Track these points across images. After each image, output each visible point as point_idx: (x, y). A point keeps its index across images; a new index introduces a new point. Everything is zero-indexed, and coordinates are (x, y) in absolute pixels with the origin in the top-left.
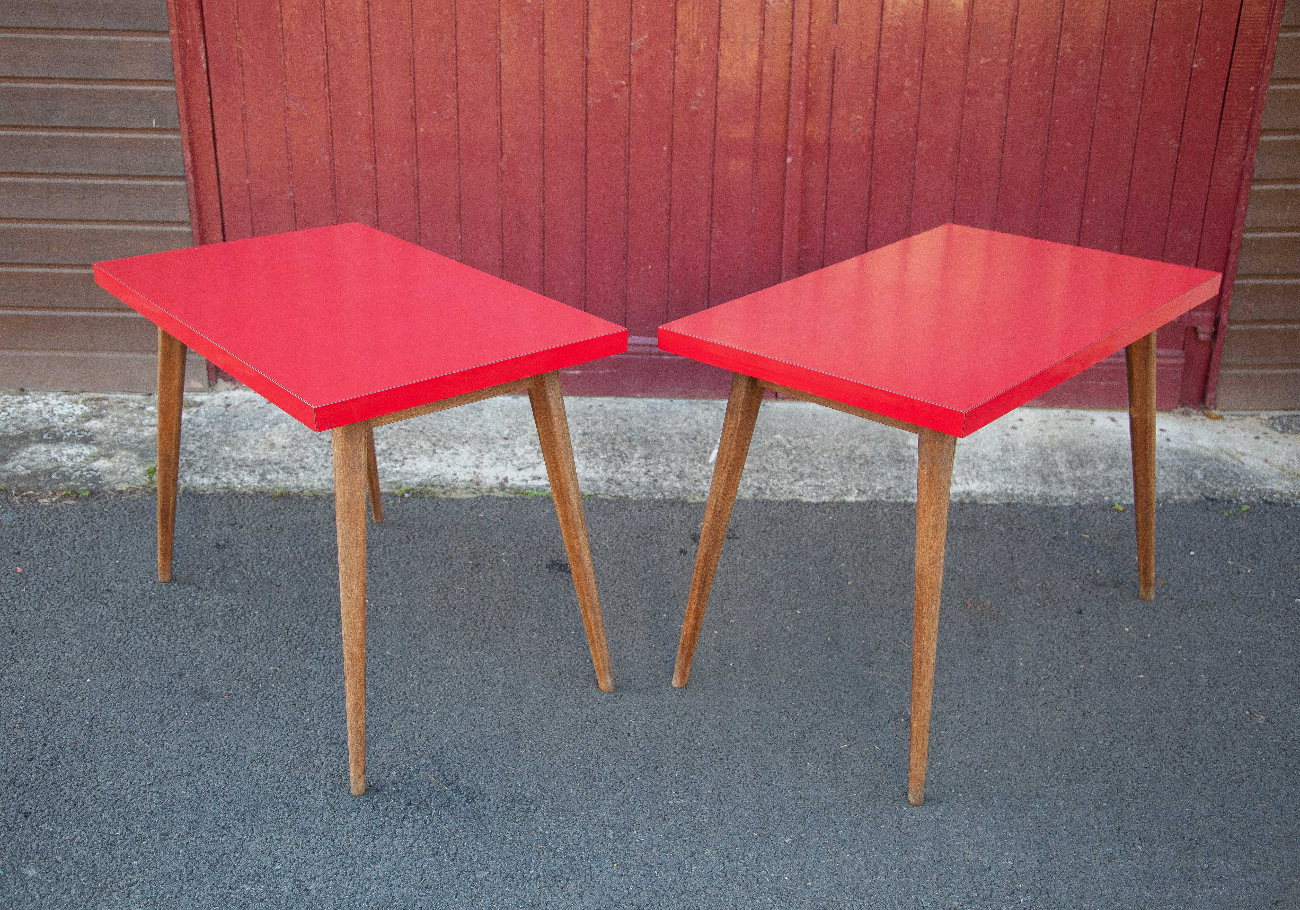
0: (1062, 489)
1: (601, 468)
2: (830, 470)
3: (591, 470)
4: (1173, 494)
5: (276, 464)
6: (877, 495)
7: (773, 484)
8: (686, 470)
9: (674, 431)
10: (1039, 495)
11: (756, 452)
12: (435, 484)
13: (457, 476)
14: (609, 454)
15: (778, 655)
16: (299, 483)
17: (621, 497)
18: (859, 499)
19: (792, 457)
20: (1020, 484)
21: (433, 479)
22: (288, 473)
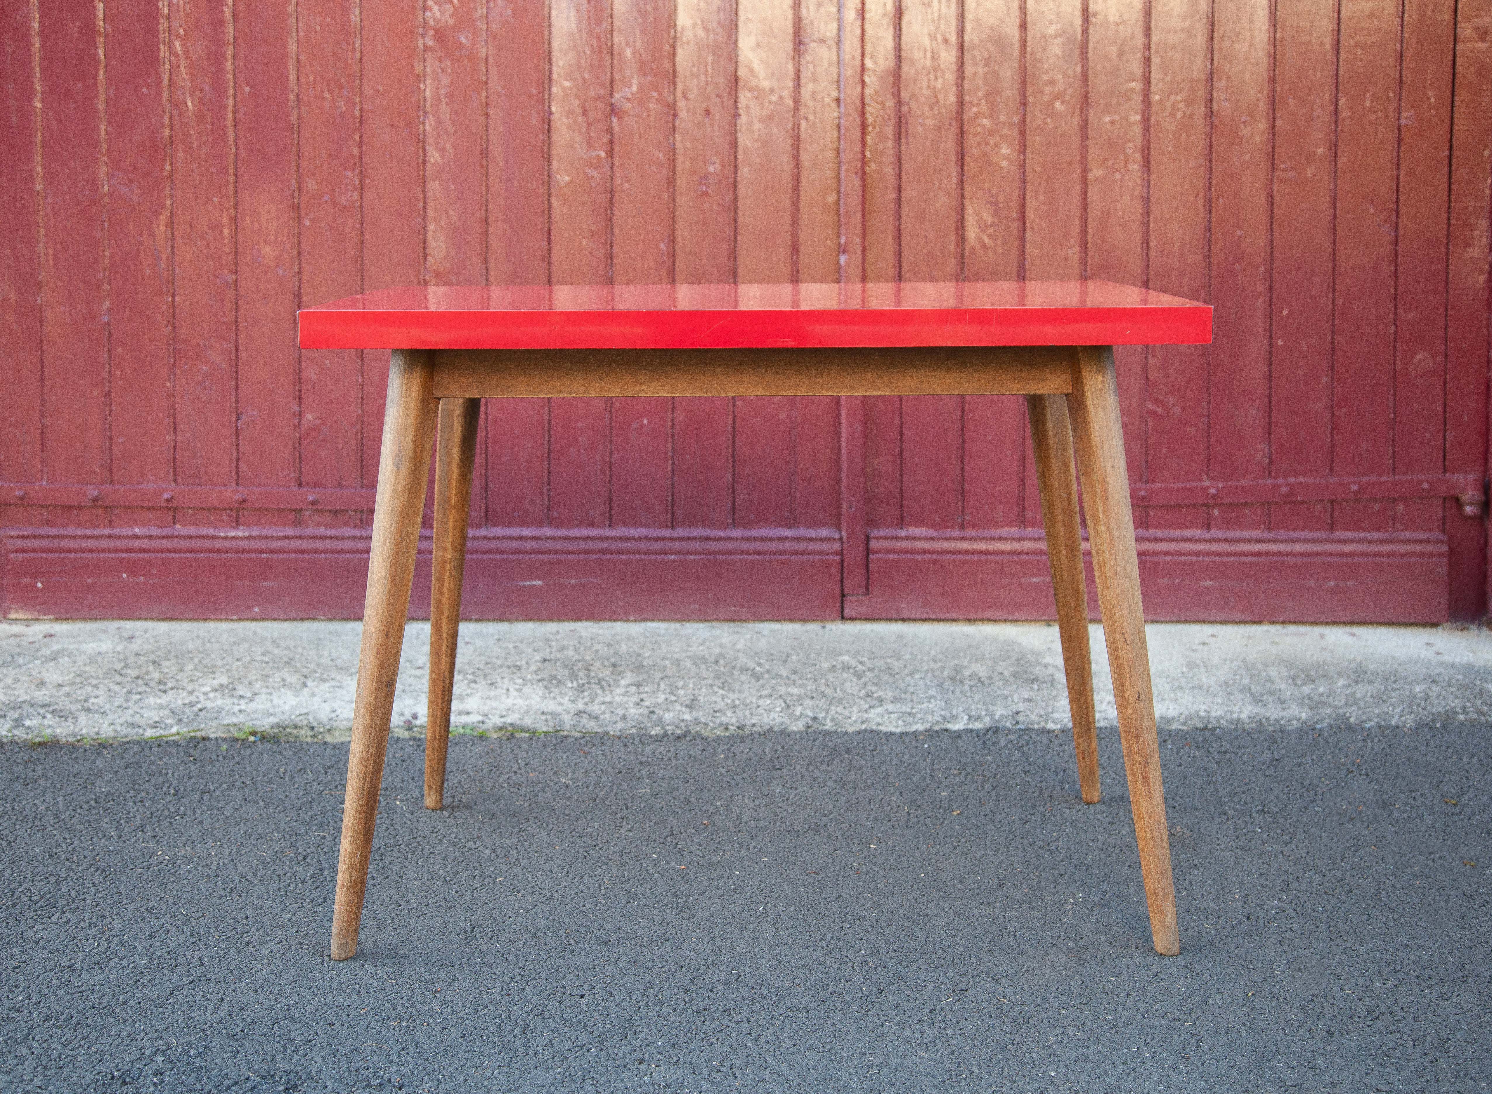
0: (1284, 709)
1: (567, 698)
2: (924, 693)
3: (551, 702)
4: (1456, 713)
5: (43, 706)
6: (997, 721)
7: (836, 713)
8: (701, 698)
9: (684, 655)
10: (1249, 717)
11: (809, 675)
12: (300, 725)
13: (338, 713)
14: (581, 682)
15: (839, 896)
16: (77, 730)
17: (596, 733)
18: (970, 726)
19: (864, 680)
20: (1218, 704)
21: (298, 718)
22: (61, 717)
